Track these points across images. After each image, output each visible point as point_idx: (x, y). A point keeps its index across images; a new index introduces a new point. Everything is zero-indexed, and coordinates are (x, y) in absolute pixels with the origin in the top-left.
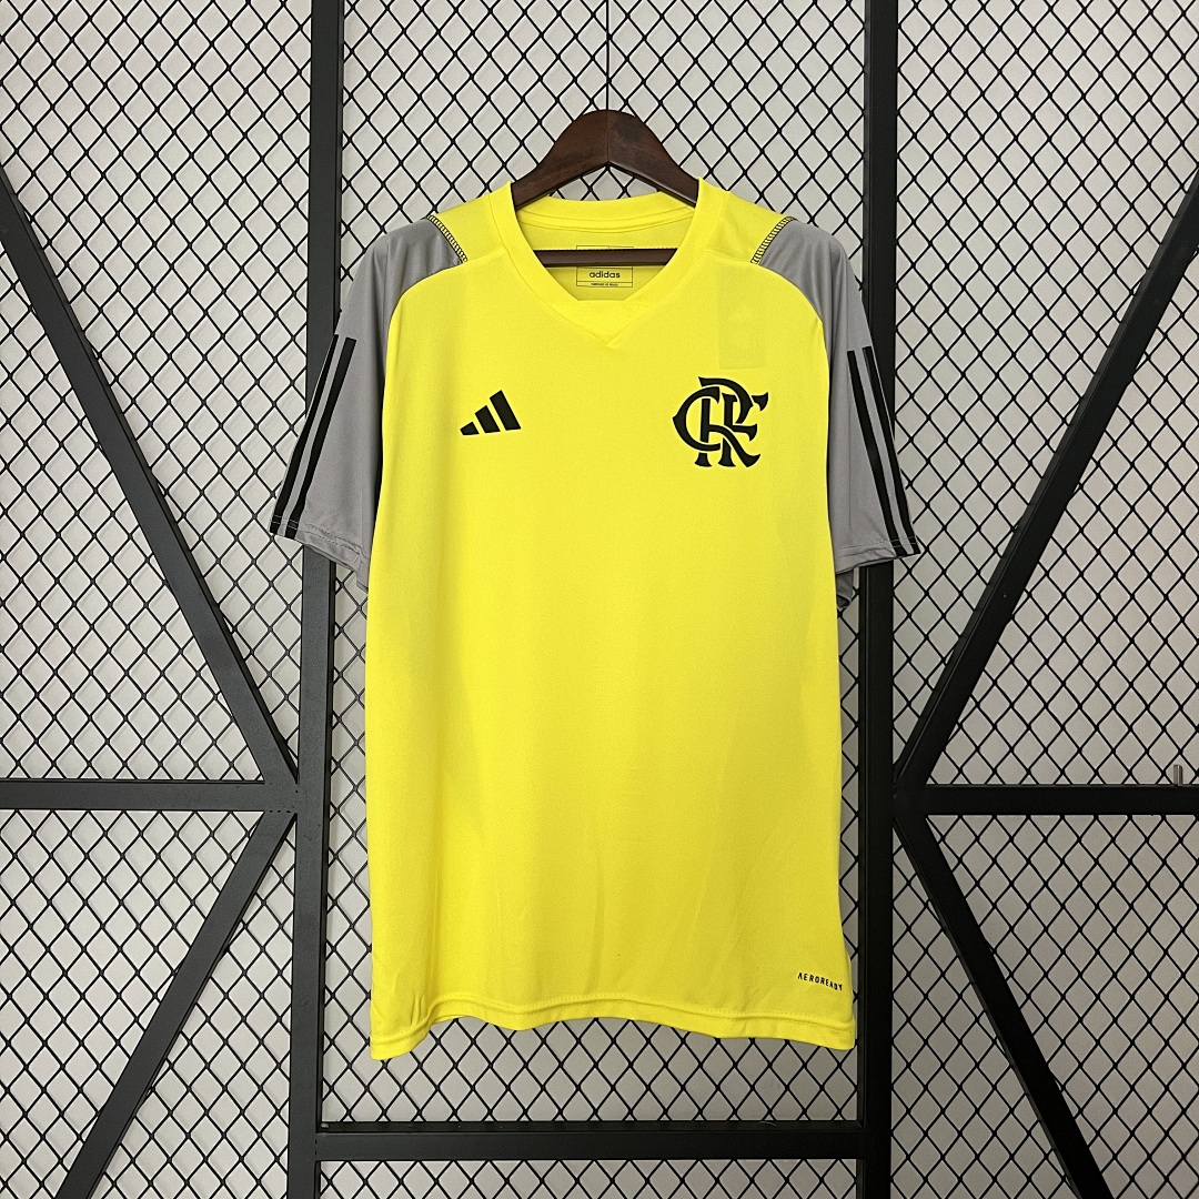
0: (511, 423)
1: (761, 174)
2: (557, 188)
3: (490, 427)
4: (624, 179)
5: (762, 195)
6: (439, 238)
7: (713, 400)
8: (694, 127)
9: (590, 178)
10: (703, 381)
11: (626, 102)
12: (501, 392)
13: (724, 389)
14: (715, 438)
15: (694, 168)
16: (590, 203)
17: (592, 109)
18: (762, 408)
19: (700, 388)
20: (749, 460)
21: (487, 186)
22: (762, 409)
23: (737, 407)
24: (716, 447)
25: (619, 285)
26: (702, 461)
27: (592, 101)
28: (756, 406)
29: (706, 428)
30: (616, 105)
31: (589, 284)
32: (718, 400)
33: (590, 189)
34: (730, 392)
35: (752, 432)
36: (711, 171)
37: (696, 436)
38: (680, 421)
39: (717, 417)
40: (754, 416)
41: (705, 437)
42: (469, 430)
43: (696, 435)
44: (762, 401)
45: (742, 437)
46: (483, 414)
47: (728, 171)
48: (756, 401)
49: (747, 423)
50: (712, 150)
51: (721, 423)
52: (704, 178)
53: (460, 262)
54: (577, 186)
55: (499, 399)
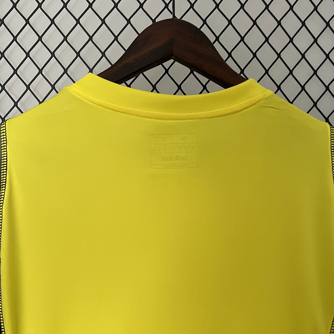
1: (279, 72)
5: (279, 88)
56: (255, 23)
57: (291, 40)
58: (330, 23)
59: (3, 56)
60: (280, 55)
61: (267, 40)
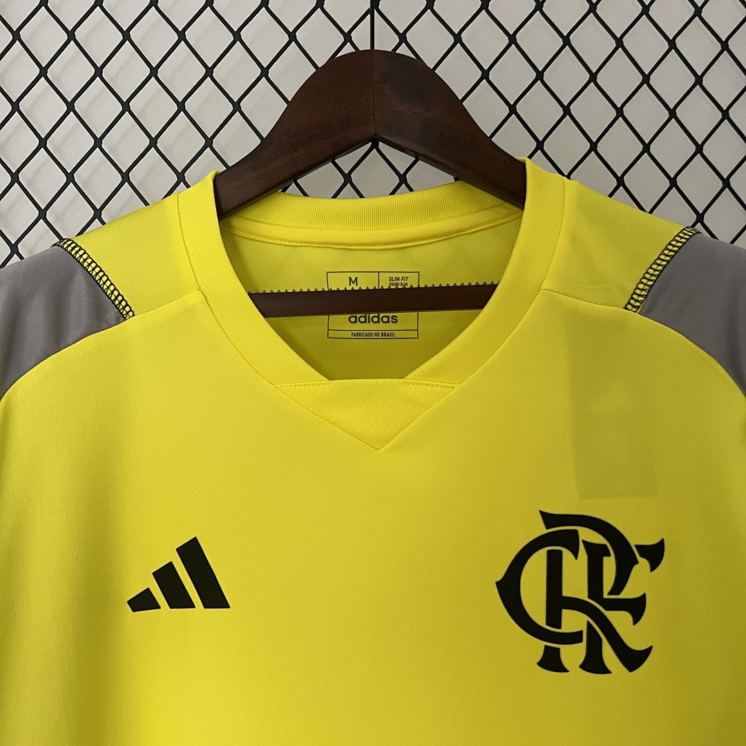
0: (214, 597)
1: (620, 148)
2: (294, 178)
3: (178, 599)
4: (402, 160)
5: (620, 181)
6: (80, 278)
7: (567, 554)
8: (511, 76)
9: (346, 161)
10: (549, 519)
11: (403, 38)
12: (195, 538)
13: (586, 534)
14: (573, 621)
15: (513, 142)
16: (348, 203)
17: (348, 49)
18: (654, 567)
19: (543, 530)
20: (633, 659)
21: (181, 177)
22: (653, 569)
23: (609, 565)
24: (574, 638)
25: (397, 334)
26: (551, 662)
27: (347, 37)
28: (643, 564)
29: (557, 602)
30: (385, 41)
31: (349, 334)
32: (576, 554)
33: (348, 178)
34: (597, 539)
35: (636, 608)
36: (540, 145)
37: (539, 617)
38: (509, 589)
39: (575, 582)
40: (640, 580)
41: (554, 617)
42: (143, 602)
43: (538, 612)
44: (654, 554)
45: (620, 620)
46: (166, 576)
47: (567, 145)
48: (642, 556)
49: (629, 593)
50: (541, 111)
51: (583, 594)
52: (530, 157)
53: (122, 318)
54: (326, 175)
55: (192, 552)
56: (566, 41)
57: (646, 79)
58: (730, 42)
59: (17, 109)
60: (623, 112)
61: (593, 77)
